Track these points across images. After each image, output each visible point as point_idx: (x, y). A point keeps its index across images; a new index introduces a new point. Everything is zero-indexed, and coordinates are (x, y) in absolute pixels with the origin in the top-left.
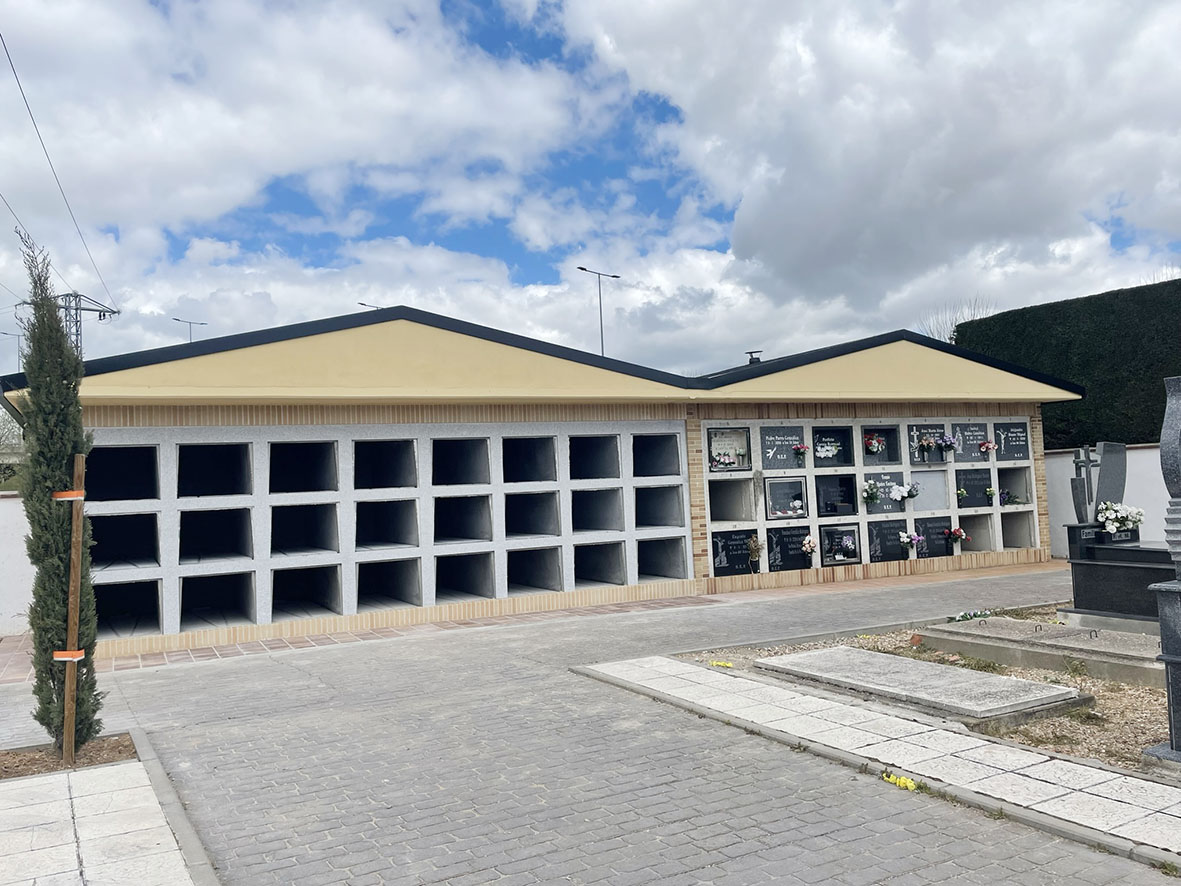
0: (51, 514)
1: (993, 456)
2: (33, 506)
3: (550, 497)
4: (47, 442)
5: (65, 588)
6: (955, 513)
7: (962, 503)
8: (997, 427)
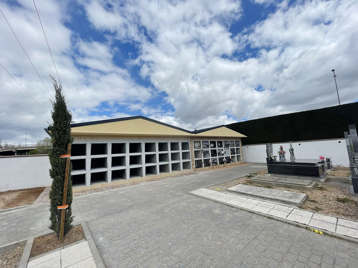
0: (59, 162)
1: (235, 146)
2: (53, 159)
3: (167, 154)
4: (59, 140)
5: (62, 185)
6: (230, 156)
7: (231, 154)
8: (235, 141)
